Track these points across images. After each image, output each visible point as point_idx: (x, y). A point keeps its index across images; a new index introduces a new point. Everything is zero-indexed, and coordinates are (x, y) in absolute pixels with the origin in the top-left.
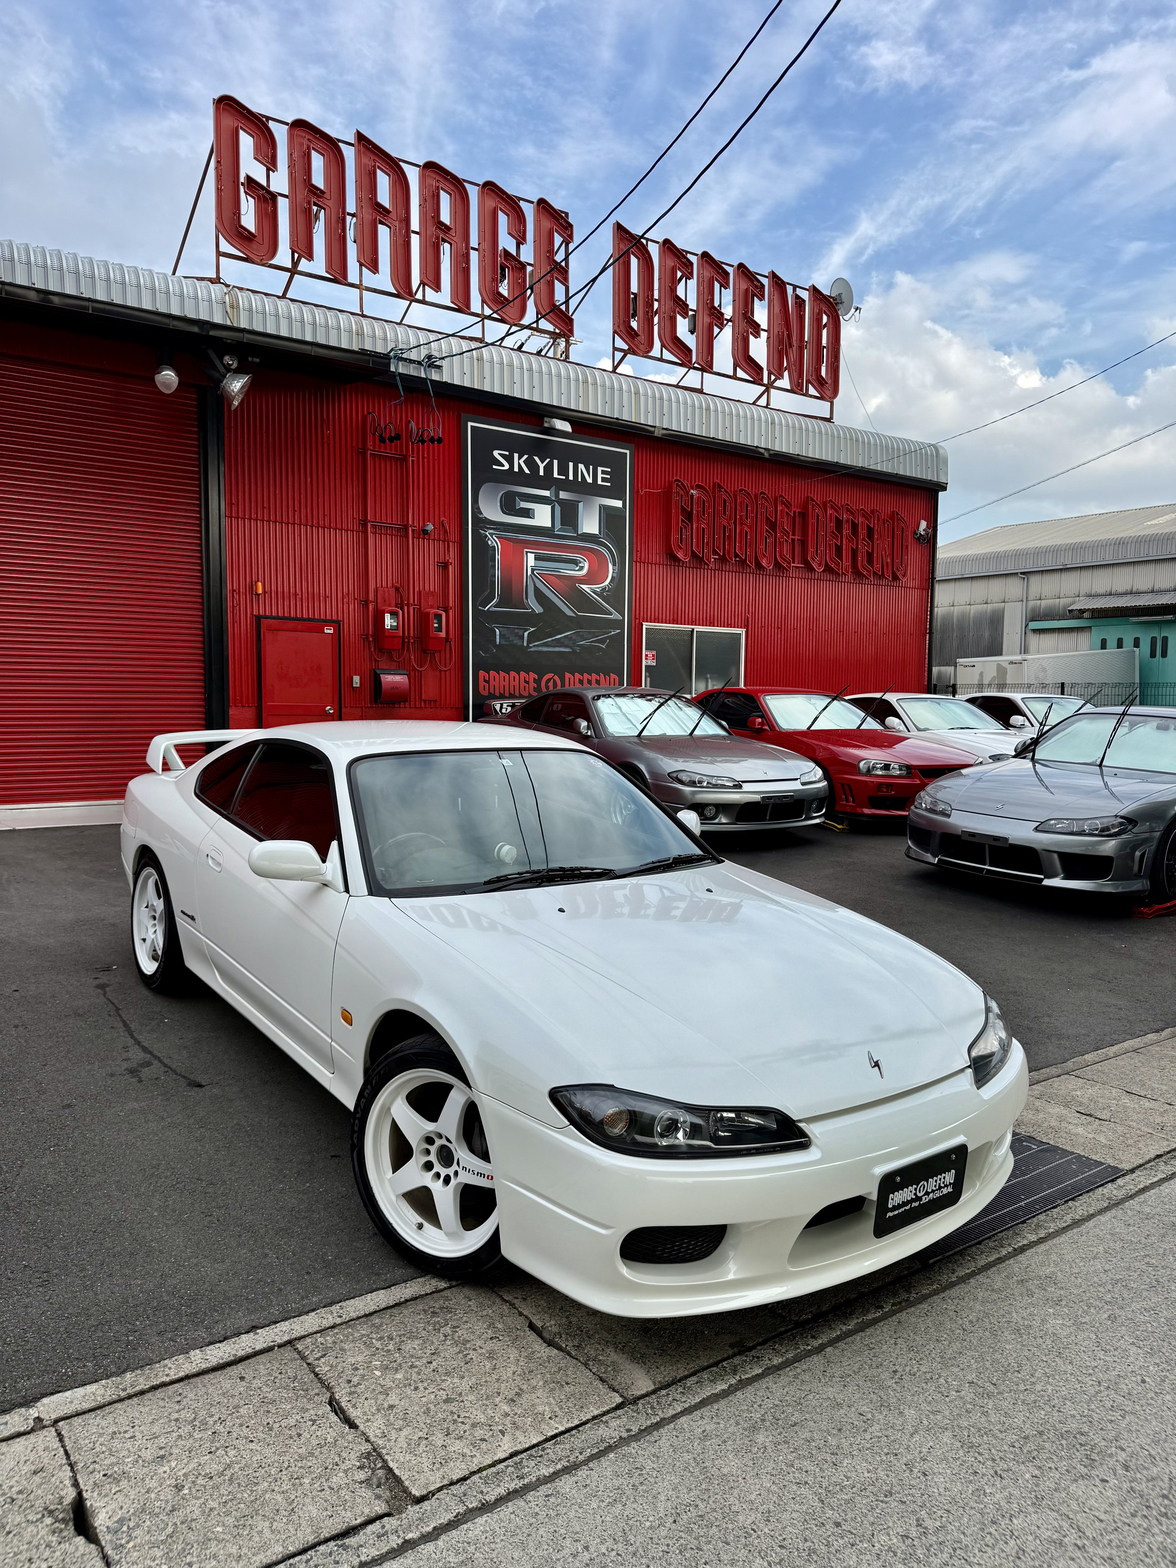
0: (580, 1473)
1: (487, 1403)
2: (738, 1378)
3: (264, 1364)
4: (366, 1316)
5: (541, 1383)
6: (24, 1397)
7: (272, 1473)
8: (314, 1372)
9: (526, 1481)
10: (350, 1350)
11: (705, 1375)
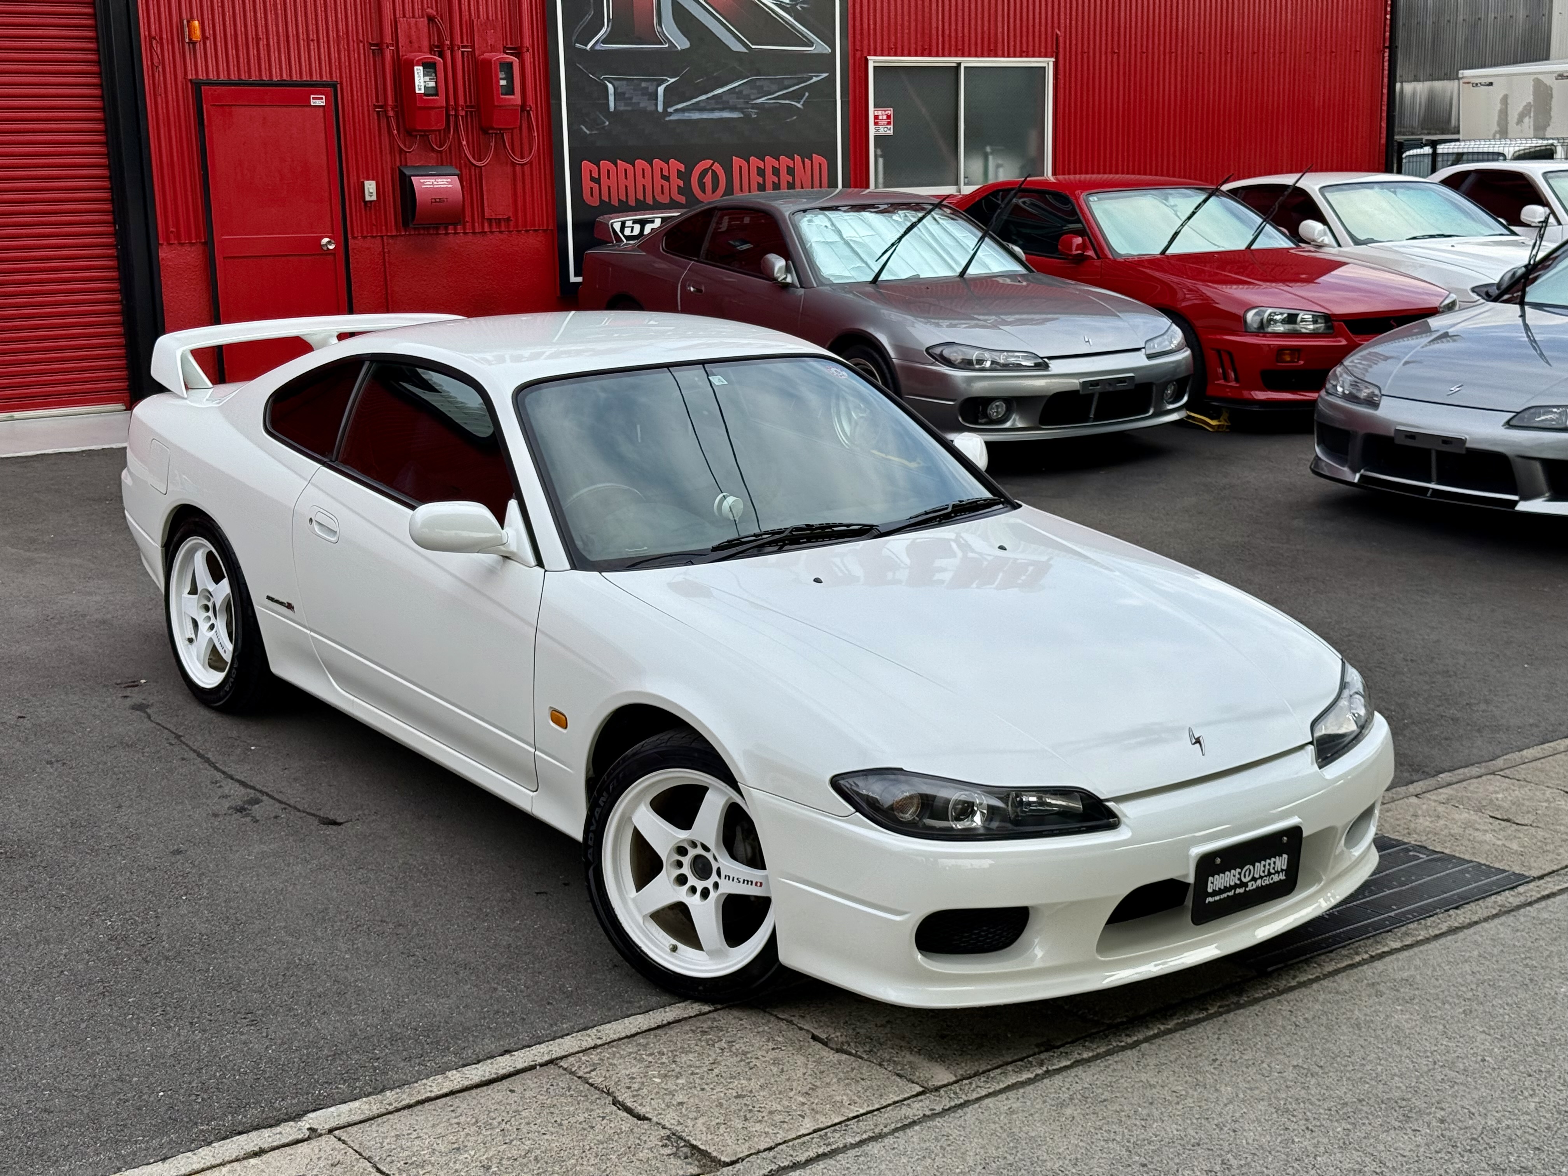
0: (886, 1141)
1: (781, 1096)
2: (1044, 1069)
3: (531, 1080)
4: (627, 1037)
5: (835, 1080)
6: (287, 1114)
7: (576, 1152)
8: (587, 1083)
9: (834, 1147)
10: (620, 1064)
11: (1010, 1068)
